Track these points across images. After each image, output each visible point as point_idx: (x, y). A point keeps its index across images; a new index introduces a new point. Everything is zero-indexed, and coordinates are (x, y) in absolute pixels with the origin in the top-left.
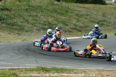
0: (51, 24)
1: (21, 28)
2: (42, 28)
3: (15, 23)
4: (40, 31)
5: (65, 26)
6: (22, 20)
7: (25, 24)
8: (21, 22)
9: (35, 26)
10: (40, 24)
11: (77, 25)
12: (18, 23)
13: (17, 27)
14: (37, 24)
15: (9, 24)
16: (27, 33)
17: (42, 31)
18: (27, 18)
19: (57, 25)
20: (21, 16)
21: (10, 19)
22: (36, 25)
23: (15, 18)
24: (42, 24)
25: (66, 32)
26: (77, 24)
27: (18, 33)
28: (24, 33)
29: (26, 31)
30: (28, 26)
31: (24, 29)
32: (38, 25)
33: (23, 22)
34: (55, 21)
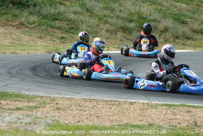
1: (73, 26)
2: (121, 28)
3: (59, 14)
4: (116, 34)
6: (78, 8)
7: (84, 17)
8: (75, 13)
9: (106, 22)
10: (118, 18)
12: (67, 15)
13: (64, 25)
14: (112, 17)
15: (45, 17)
17: (120, 35)
19: (159, 22)
21: (51, 6)
22: (110, 20)
24: (123, 19)
25: (177, 37)
27: (62, 38)
30: (88, 22)
31: (77, 30)
32: (114, 20)
33: (80, 13)
34: (157, 14)
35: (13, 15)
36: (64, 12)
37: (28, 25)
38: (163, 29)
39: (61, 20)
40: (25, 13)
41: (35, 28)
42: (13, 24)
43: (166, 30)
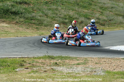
0: (72, 17)
1: (40, 22)
2: (62, 22)
3: (33, 17)
5: (87, 20)
6: (41, 14)
7: (44, 18)
8: (40, 16)
9: (54, 20)
10: (60, 17)
11: (100, 19)
12: (37, 17)
13: (36, 22)
14: (57, 17)
15: (27, 19)
16: (46, 27)
17: (62, 25)
18: (47, 11)
19: (78, 19)
20: (40, 10)
21: (29, 13)
22: (56, 19)
23: (33, 12)
24: (62, 18)
26: (100, 17)
27: (37, 28)
28: (43, 27)
29: (45, 26)
30: (47, 20)
31: (43, 24)
32: (58, 19)
33: (42, 16)
34: (76, 15)
35: (12, 18)
36: (35, 16)
37: (20, 23)
38: (80, 22)
39: (34, 20)
40: (18, 17)
41: (23, 24)
42: (13, 22)
43: (82, 22)
